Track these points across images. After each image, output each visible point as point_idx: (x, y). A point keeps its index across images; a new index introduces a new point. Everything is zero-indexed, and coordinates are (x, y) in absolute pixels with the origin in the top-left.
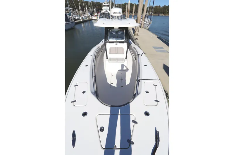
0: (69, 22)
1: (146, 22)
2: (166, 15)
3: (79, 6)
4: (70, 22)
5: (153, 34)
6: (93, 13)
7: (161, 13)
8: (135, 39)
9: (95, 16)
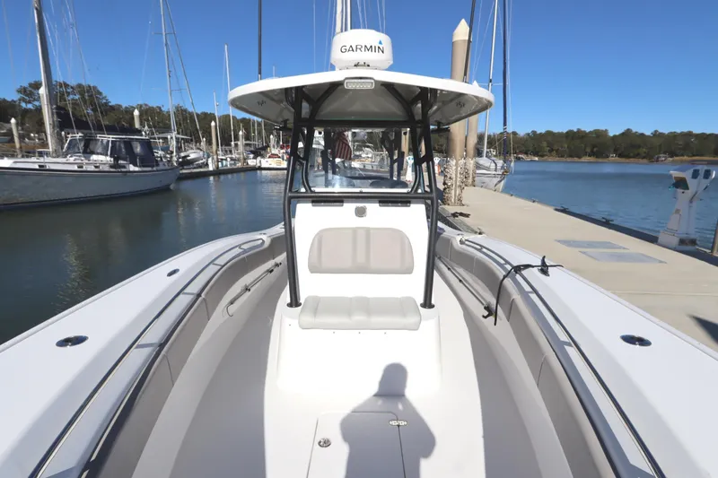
0: (155, 169)
1: (488, 169)
2: (546, 158)
3: (213, 124)
4: (161, 167)
5: (531, 203)
6: (265, 148)
7: (526, 153)
8: (455, 215)
9: (273, 156)
